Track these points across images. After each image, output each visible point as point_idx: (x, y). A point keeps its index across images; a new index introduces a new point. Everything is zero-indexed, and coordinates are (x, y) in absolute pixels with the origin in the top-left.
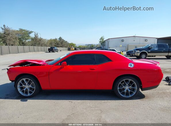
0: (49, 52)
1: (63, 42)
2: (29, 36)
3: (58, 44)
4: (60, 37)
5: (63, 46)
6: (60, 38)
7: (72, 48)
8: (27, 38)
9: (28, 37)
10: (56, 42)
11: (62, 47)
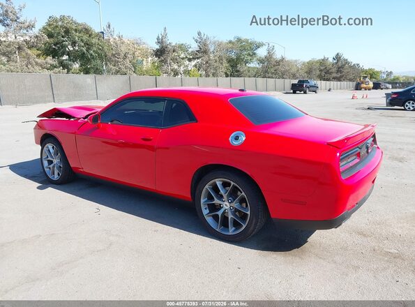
0: (294, 92)
1: (342, 67)
2: (254, 54)
3: (328, 72)
4: (338, 54)
5: (341, 77)
6: (338, 57)
7: (367, 83)
8: (249, 58)
9: (251, 56)
10: (322, 68)
11: (338, 79)
